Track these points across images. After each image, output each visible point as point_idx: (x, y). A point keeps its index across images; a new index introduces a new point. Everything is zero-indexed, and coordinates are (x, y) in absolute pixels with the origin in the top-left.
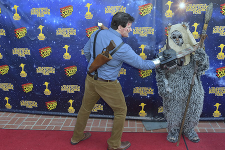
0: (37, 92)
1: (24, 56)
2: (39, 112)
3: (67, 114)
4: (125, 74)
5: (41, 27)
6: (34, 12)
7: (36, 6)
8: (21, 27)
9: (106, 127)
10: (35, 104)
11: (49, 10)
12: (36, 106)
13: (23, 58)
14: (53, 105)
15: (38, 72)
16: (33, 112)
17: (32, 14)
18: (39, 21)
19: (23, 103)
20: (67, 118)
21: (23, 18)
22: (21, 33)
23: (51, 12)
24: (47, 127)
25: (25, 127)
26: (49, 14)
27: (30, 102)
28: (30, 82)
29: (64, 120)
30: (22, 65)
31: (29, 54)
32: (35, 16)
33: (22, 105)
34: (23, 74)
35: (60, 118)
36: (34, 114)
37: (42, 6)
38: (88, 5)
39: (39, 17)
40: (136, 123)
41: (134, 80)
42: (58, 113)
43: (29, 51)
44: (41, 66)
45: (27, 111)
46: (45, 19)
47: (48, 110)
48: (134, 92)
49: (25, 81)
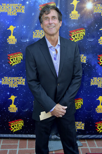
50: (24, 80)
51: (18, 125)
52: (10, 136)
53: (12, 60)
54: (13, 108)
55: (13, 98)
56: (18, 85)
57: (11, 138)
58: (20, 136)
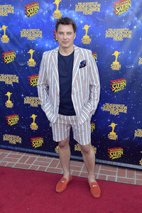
0: (23, 125)
1: (11, 83)
2: (22, 149)
3: (54, 154)
4: (125, 112)
5: (31, 52)
6: (25, 33)
7: (27, 28)
8: (10, 51)
9: (98, 174)
10: (19, 140)
11: (41, 32)
12: (20, 142)
13: (10, 85)
14: (38, 142)
15: (25, 102)
16: (16, 148)
17: (22, 36)
18: (30, 45)
19: (6, 138)
20: (53, 159)
21: (12, 41)
22: (10, 58)
23: (43, 34)
24: (31, 166)
25: (7, 164)
26: (41, 36)
27: (14, 137)
28: (16, 114)
29: (49, 161)
30: (9, 94)
31: (17, 81)
32: (25, 39)
33: (4, 139)
34: (9, 104)
35: (46, 157)
36: (17, 151)
37: (33, 27)
38: (86, 28)
39: (29, 40)
40: (135, 173)
41: (137, 120)
42: (44, 152)
43: (17, 78)
44: (29, 96)
45: (9, 147)
46: (36, 42)
47: (33, 148)
48: (136, 135)
49: (11, 112)
50: (126, 108)
51: (117, 153)
52: (109, 162)
53: (115, 86)
54: (113, 136)
55: (113, 125)
56: (120, 113)
57: (110, 165)
58: (119, 164)
